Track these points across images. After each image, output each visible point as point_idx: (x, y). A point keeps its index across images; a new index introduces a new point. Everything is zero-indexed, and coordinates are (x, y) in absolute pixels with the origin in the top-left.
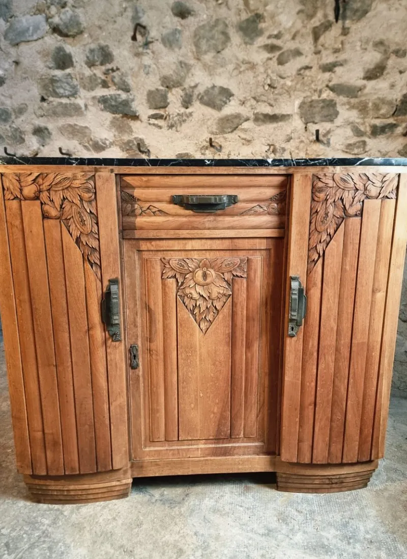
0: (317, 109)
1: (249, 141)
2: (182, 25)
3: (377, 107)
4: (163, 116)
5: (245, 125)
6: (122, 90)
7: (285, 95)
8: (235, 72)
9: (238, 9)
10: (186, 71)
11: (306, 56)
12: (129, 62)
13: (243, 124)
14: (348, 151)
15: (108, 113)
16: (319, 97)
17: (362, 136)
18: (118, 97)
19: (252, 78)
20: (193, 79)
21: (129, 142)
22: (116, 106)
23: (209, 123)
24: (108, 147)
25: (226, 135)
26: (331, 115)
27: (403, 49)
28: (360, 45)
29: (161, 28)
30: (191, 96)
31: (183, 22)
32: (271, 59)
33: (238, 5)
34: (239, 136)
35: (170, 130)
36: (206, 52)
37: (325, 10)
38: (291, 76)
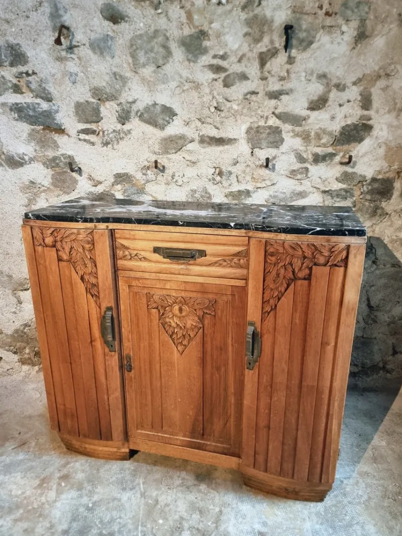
0: (264, 135)
1: (194, 163)
2: (114, 31)
3: (318, 137)
4: (96, 131)
5: (190, 146)
6: (42, 98)
7: (231, 118)
8: (178, 91)
9: (180, 22)
10: (121, 85)
11: (252, 81)
12: (49, 67)
13: (188, 146)
14: (292, 176)
15: (25, 124)
16: (265, 123)
17: (305, 162)
18: (37, 106)
19: (196, 98)
20: (129, 93)
21: (54, 159)
22: (36, 117)
23: (150, 142)
24: (28, 163)
25: (169, 156)
26: (277, 142)
27: (343, 83)
28: (305, 75)
29: (89, 31)
30: (129, 112)
31: (115, 27)
32: (216, 80)
33: (180, 18)
34: (184, 158)
35: (105, 147)
36: (144, 66)
37: (271, 37)
38: (237, 100)
